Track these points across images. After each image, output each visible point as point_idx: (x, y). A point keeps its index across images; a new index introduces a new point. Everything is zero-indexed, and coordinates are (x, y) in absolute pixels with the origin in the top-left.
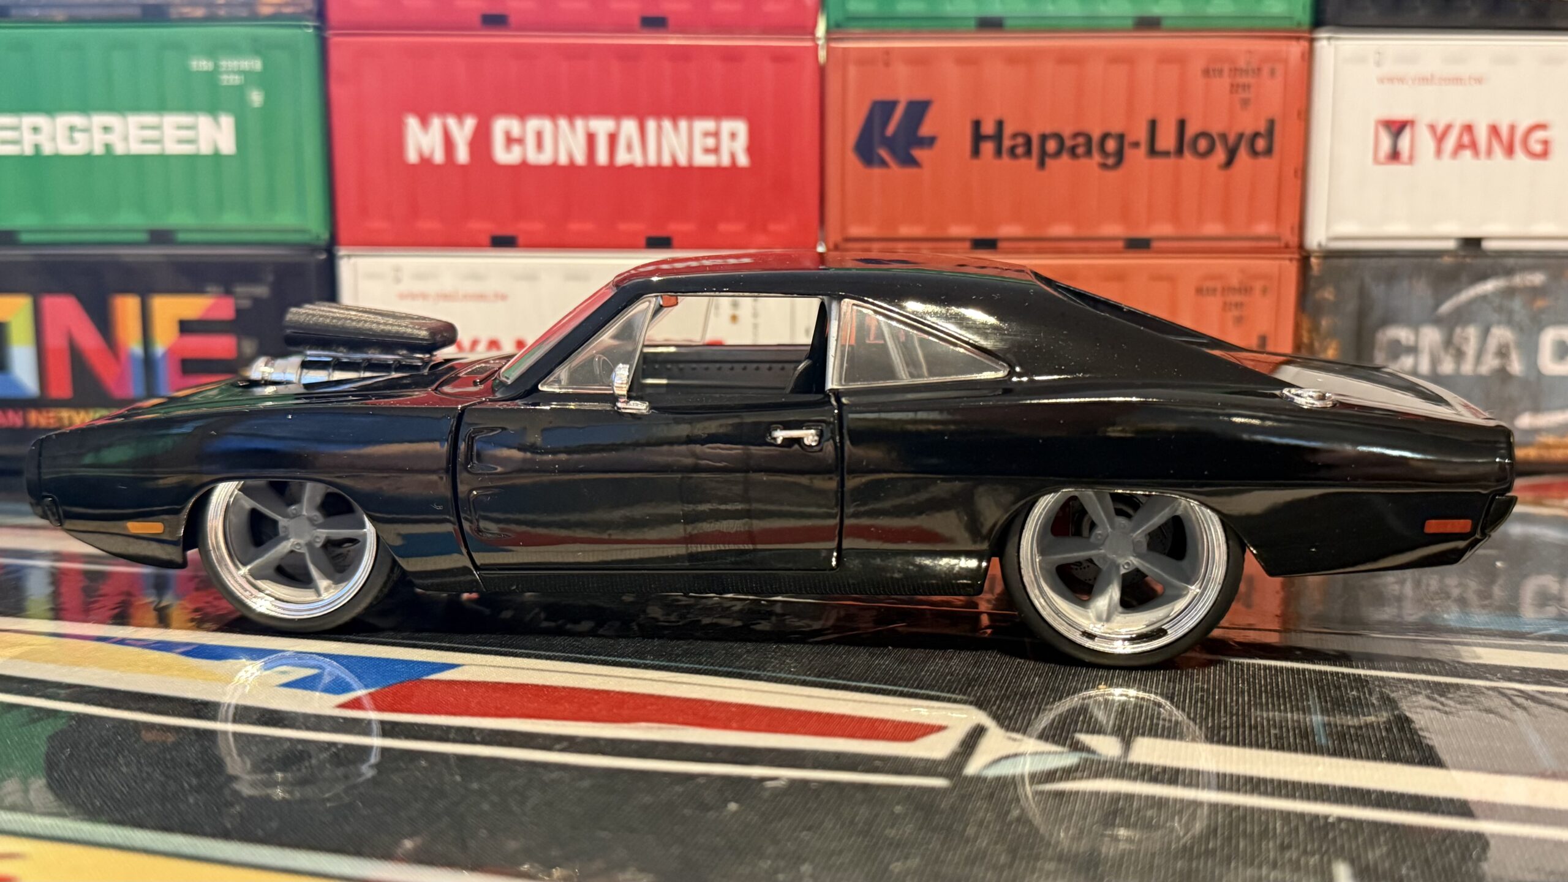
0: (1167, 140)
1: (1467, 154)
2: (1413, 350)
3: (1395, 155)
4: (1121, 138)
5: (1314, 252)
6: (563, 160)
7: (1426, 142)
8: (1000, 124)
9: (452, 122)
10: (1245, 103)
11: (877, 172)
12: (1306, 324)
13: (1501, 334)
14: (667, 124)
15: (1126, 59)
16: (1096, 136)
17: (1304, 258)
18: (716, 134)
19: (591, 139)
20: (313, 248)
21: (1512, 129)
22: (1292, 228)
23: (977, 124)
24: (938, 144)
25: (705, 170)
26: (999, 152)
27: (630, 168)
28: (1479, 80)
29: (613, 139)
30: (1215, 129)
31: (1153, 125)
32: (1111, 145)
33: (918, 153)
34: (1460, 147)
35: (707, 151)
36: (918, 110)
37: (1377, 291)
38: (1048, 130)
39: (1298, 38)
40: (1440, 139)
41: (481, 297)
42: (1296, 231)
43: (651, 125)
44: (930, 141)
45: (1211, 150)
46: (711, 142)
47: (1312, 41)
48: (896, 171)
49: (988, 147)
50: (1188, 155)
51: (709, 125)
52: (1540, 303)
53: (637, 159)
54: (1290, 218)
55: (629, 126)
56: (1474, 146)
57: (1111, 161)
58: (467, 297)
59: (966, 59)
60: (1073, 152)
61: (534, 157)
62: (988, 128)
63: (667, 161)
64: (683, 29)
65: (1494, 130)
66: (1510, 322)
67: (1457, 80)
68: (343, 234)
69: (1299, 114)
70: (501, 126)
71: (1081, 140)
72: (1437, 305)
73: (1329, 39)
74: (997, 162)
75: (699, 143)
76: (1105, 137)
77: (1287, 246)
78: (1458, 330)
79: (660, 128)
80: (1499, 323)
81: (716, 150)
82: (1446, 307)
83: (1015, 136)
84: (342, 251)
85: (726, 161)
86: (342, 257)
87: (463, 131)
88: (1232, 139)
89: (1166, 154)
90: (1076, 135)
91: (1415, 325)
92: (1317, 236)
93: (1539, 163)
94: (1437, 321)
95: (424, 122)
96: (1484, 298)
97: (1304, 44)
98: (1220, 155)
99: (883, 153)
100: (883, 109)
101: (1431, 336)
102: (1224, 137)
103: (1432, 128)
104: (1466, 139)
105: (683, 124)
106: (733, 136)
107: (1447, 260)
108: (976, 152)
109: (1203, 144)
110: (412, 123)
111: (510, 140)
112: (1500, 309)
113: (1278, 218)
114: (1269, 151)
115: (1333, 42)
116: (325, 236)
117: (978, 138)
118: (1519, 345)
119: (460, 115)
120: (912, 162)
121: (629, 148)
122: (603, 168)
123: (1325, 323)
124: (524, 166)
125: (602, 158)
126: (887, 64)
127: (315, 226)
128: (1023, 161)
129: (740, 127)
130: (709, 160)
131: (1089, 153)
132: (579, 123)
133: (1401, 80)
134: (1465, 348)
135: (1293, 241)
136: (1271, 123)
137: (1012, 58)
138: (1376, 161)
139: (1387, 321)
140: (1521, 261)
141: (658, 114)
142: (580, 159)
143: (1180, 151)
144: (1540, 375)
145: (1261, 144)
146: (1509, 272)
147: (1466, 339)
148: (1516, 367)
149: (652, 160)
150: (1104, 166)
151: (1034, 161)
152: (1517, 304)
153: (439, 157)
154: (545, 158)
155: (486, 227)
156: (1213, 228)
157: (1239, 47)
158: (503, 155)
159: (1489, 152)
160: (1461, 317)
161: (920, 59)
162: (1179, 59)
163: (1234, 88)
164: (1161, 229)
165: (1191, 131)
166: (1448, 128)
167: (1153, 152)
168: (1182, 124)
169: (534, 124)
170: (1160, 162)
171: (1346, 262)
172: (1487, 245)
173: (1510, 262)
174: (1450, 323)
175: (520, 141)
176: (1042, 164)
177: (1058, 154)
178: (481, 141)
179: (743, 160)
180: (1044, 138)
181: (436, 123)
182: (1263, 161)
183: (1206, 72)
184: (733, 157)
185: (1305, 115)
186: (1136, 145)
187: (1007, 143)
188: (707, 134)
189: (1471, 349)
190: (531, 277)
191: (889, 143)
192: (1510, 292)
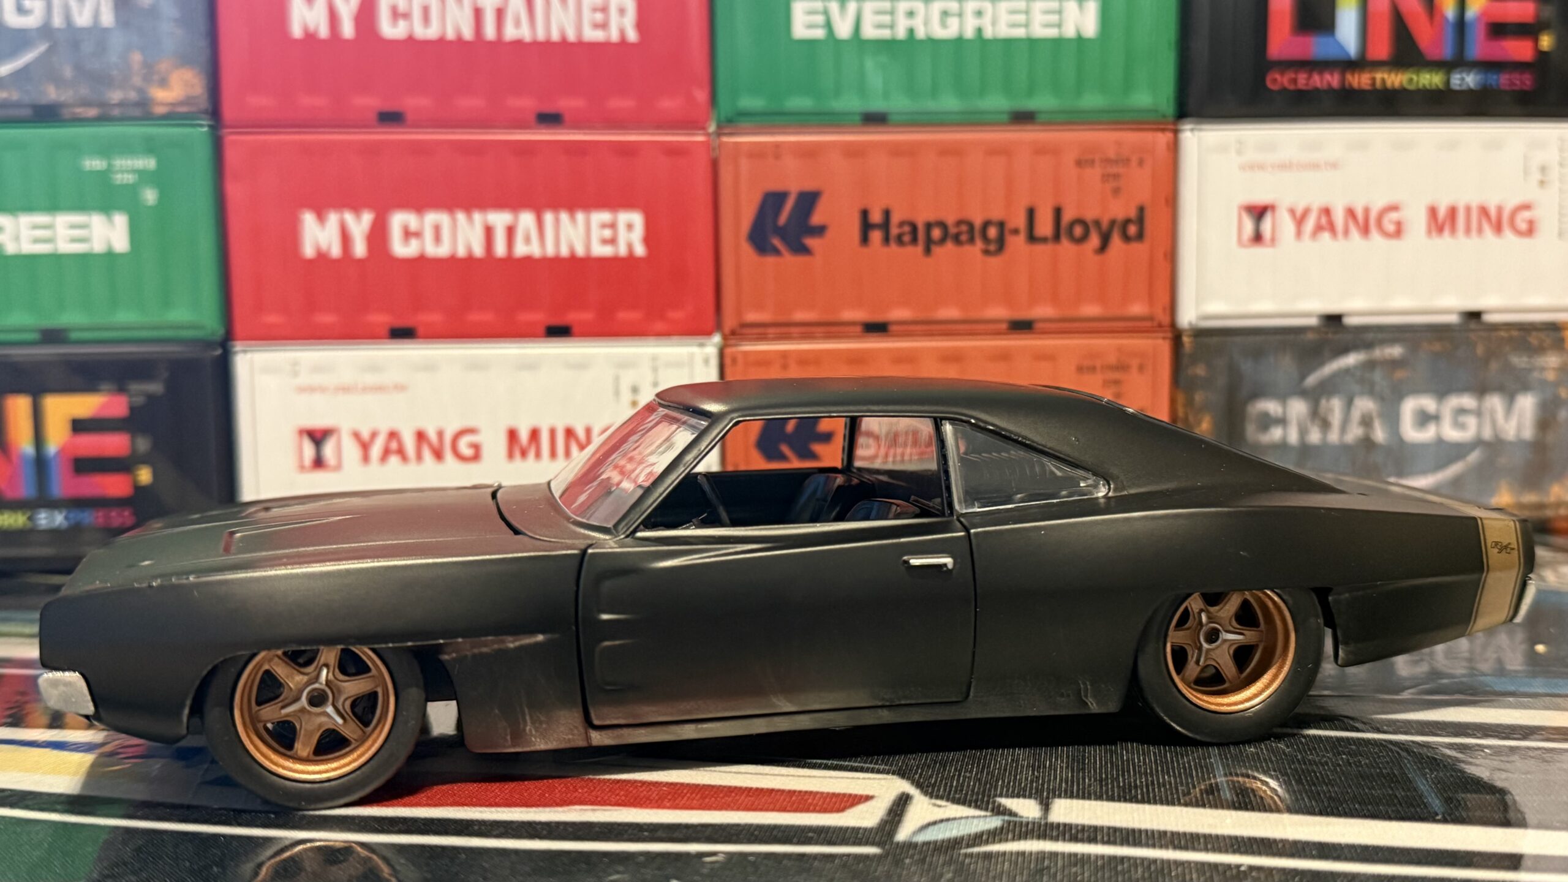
0: (1045, 227)
1: (1326, 236)
2: (1282, 421)
3: (1258, 238)
4: (1001, 225)
5: (1186, 330)
6: (461, 252)
7: (1287, 226)
8: (887, 214)
9: (349, 217)
10: (1116, 191)
11: (770, 260)
12: (1181, 398)
13: (1365, 404)
14: (564, 216)
15: (1004, 151)
16: (978, 222)
17: (1176, 336)
18: (613, 226)
19: (489, 232)
20: (207, 344)
21: (1367, 211)
22: (1164, 309)
23: (865, 214)
24: (830, 234)
25: (603, 261)
26: (886, 240)
27: (528, 260)
28: (1334, 166)
29: (510, 231)
30: (1089, 215)
31: (1031, 213)
32: (992, 232)
33: (811, 242)
34: (1319, 228)
35: (605, 242)
36: (809, 200)
37: (1247, 366)
38: (932, 217)
39: (1163, 130)
40: (1300, 220)
41: (380, 389)
42: (1168, 312)
43: (549, 217)
44: (820, 230)
45: (1084, 238)
46: (607, 233)
47: (1176, 132)
48: (790, 260)
49: (876, 236)
50: (1065, 242)
51: (605, 216)
52: (1400, 374)
53: (535, 250)
54: (1164, 299)
55: (527, 219)
56: (1332, 228)
57: (992, 247)
58: (367, 389)
59: (853, 152)
60: (957, 239)
61: (432, 250)
62: (876, 217)
63: (564, 252)
64: (578, 125)
65: (1351, 213)
66: (1371, 391)
67: (1315, 166)
68: (239, 328)
69: (1167, 201)
70: (398, 220)
71: (964, 228)
72: (1303, 377)
73: (1192, 130)
74: (886, 250)
75: (596, 234)
76: (986, 224)
77: (1160, 326)
78: (1323, 402)
79: (557, 221)
80: (1362, 394)
81: (612, 241)
82: (1312, 380)
83: (901, 224)
84: (238, 346)
85: (623, 251)
86: (236, 353)
87: (360, 225)
88: (1105, 225)
89: (1044, 240)
90: (959, 223)
91: (1283, 397)
92: (1188, 315)
93: (1394, 243)
94: (1304, 393)
95: (321, 217)
96: (1347, 371)
97: (1170, 135)
98: (1095, 240)
99: (776, 242)
100: (773, 201)
101: (1298, 408)
102: (1097, 223)
103: (1292, 212)
104: (1324, 220)
105: (580, 216)
106: (630, 227)
107: (1310, 336)
108: (865, 239)
109: (1078, 231)
110: (308, 219)
111: (408, 234)
112: (1362, 381)
113: (1151, 299)
114: (1140, 236)
115: (1196, 133)
116: (219, 331)
117: (866, 227)
118: (1381, 415)
119: (356, 209)
120: (805, 250)
121: (528, 240)
122: (501, 260)
123: (1199, 397)
124: (421, 260)
125: (500, 249)
126: (777, 157)
127: (208, 321)
128: (910, 249)
129: (637, 218)
130: (606, 251)
131: (971, 240)
132: (477, 216)
133: (1261, 167)
134: (1330, 418)
135: (1166, 320)
136: (1141, 210)
137: (896, 151)
138: (1240, 242)
139: (1258, 394)
140: (1380, 336)
141: (556, 206)
142: (478, 251)
143: (1057, 237)
144: (1401, 441)
145: (1132, 230)
146: (1369, 346)
147: (1331, 410)
148: (1380, 434)
149: (550, 251)
150: (986, 252)
151: (920, 249)
152: (1378, 376)
153: (336, 251)
154: (443, 251)
155: (382, 319)
156: (1091, 310)
157: (1107, 139)
158: (401, 249)
159: (1346, 232)
160: (1327, 388)
161: (809, 153)
162: (1054, 151)
163: (1106, 177)
164: (1041, 311)
165: (1067, 217)
166: (1306, 212)
167: (1032, 238)
168: (1058, 212)
169: (432, 217)
170: (1039, 248)
171: (1215, 340)
172: (1349, 321)
173: (1370, 336)
174: (1315, 396)
175: (418, 235)
176: (928, 251)
177: (943, 240)
178: (378, 235)
179: (640, 250)
180: (929, 226)
181: (333, 218)
182: (1135, 246)
183: (1079, 163)
184: (630, 247)
185: (1172, 200)
186: (1016, 232)
187: (894, 231)
188: (604, 226)
189: (1336, 419)
190: (430, 367)
191: (781, 232)
192: (1370, 365)
